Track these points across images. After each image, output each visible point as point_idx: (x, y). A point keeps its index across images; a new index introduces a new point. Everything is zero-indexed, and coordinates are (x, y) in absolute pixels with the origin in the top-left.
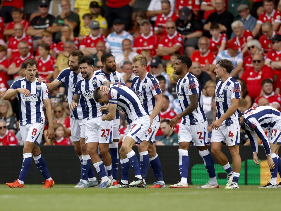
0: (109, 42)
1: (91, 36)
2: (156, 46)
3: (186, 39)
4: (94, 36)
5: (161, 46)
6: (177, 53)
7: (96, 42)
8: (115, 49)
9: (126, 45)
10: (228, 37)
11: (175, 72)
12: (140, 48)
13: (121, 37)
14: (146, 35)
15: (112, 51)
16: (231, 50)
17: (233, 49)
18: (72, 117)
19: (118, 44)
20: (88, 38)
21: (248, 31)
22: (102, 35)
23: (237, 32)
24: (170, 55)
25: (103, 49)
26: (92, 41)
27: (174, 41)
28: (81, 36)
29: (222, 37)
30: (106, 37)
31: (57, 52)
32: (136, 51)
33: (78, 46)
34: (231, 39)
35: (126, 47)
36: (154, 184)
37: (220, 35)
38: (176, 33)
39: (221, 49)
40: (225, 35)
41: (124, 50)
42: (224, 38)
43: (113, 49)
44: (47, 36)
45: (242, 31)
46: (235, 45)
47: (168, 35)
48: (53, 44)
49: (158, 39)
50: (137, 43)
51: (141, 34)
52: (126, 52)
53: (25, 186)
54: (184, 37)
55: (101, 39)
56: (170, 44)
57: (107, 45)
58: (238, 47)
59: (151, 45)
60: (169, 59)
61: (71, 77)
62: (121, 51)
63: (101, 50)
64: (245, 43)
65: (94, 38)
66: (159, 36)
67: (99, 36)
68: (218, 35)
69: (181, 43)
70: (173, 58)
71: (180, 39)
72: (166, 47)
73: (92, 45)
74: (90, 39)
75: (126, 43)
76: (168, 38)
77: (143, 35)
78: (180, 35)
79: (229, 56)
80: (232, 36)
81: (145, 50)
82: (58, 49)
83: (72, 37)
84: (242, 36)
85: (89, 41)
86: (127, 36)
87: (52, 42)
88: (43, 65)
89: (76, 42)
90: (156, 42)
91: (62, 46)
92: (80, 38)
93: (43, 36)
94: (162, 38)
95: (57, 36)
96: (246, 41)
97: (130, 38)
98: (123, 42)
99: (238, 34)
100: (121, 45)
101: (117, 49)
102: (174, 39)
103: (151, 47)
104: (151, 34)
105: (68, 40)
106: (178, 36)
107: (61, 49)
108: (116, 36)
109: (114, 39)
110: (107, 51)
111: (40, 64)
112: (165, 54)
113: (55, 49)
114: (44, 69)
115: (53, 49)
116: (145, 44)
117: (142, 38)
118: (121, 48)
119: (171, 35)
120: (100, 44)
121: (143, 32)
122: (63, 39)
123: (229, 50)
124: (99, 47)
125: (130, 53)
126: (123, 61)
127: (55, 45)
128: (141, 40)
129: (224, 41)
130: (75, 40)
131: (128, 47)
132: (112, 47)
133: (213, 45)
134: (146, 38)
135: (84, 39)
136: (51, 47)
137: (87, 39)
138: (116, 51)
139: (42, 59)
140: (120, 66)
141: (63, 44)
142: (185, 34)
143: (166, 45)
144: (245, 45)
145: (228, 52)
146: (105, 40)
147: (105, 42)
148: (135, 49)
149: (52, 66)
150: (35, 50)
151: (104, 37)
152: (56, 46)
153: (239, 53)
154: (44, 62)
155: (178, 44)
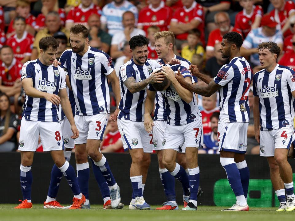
0: (105, 16)
1: (80, 7)
2: (168, 22)
3: (208, 12)
4: (85, 6)
5: (174, 21)
6: (196, 30)
7: (88, 14)
8: (113, 25)
9: (128, 20)
10: (264, 11)
11: (222, 55)
12: (147, 24)
13: (122, 9)
14: (156, 6)
15: (110, 27)
16: (266, 28)
17: (269, 27)
18: (78, 113)
19: (117, 19)
20: (77, 9)
21: (290, 2)
22: (95, 6)
23: (276, 3)
24: (187, 33)
25: (98, 24)
26: (82, 14)
27: (192, 15)
28: (68, 6)
29: (256, 11)
30: (101, 8)
31: (37, 27)
32: (141, 27)
33: (64, 19)
34: (268, 13)
35: (127, 23)
36: (164, 204)
37: (254, 7)
38: (194, 4)
39: (255, 26)
40: (260, 7)
41: (125, 26)
42: (259, 12)
43: (111, 25)
44: (23, 7)
45: (282, 3)
46: (271, 21)
47: (184, 7)
48: (31, 17)
49: (171, 12)
50: (143, 17)
51: (148, 5)
52: (127, 29)
53: (33, 206)
54: (205, 9)
55: (94, 11)
56: (187, 19)
57: (103, 19)
58: (276, 23)
59: (161, 19)
60: (186, 39)
61: (74, 60)
62: (121, 28)
63: (96, 26)
64: (286, 18)
65: (85, 10)
66: (172, 8)
67: (92, 7)
68: (251, 7)
69: (201, 17)
70: (191, 37)
71: (199, 12)
72: (181, 23)
73: (83, 19)
74: (80, 10)
75: (128, 17)
76: (183, 11)
77: (150, 7)
78: (200, 7)
79: (263, 35)
80: (270, 9)
81: (153, 27)
82: (37, 24)
83: (56, 8)
84: (282, 9)
85: (78, 14)
86: (129, 7)
87: (29, 15)
88: (18, 44)
89: (62, 15)
90: (168, 16)
91: (43, 20)
92: (67, 10)
93: (18, 6)
94: (176, 10)
95: (36, 7)
96: (288, 16)
97: (134, 10)
98: (124, 15)
99: (277, 6)
100: (121, 19)
101: (116, 25)
102: (192, 12)
103: (162, 22)
104: (162, 5)
105: (51, 11)
106: (197, 8)
107: (42, 24)
108: (115, 8)
109: (112, 12)
110: (103, 27)
111: (14, 44)
112: (180, 32)
113: (34, 24)
114: (18, 50)
115: (30, 23)
116: (154, 18)
117: (150, 10)
118: (120, 23)
119: (188, 7)
120: (93, 18)
121: (151, 2)
122: (45, 10)
123: (263, 28)
124: (93, 21)
125: (133, 31)
126: (124, 41)
127: (34, 18)
128: (148, 14)
129: (259, 16)
130: (60, 12)
131: (129, 22)
132: (109, 22)
133: (244, 20)
134: (155, 10)
135: (71, 11)
136: (29, 21)
137: (76, 12)
138: (115, 27)
139: (15, 37)
140: (119, 48)
141: (44, 17)
142: (207, 6)
143: (181, 19)
144: (286, 21)
145: (262, 31)
146: (99, 12)
147: (100, 16)
148: (140, 25)
149: (29, 46)
150: (7, 25)
151: (98, 8)
152: (35, 20)
153: (277, 31)
154: (19, 41)
155: (197, 19)
